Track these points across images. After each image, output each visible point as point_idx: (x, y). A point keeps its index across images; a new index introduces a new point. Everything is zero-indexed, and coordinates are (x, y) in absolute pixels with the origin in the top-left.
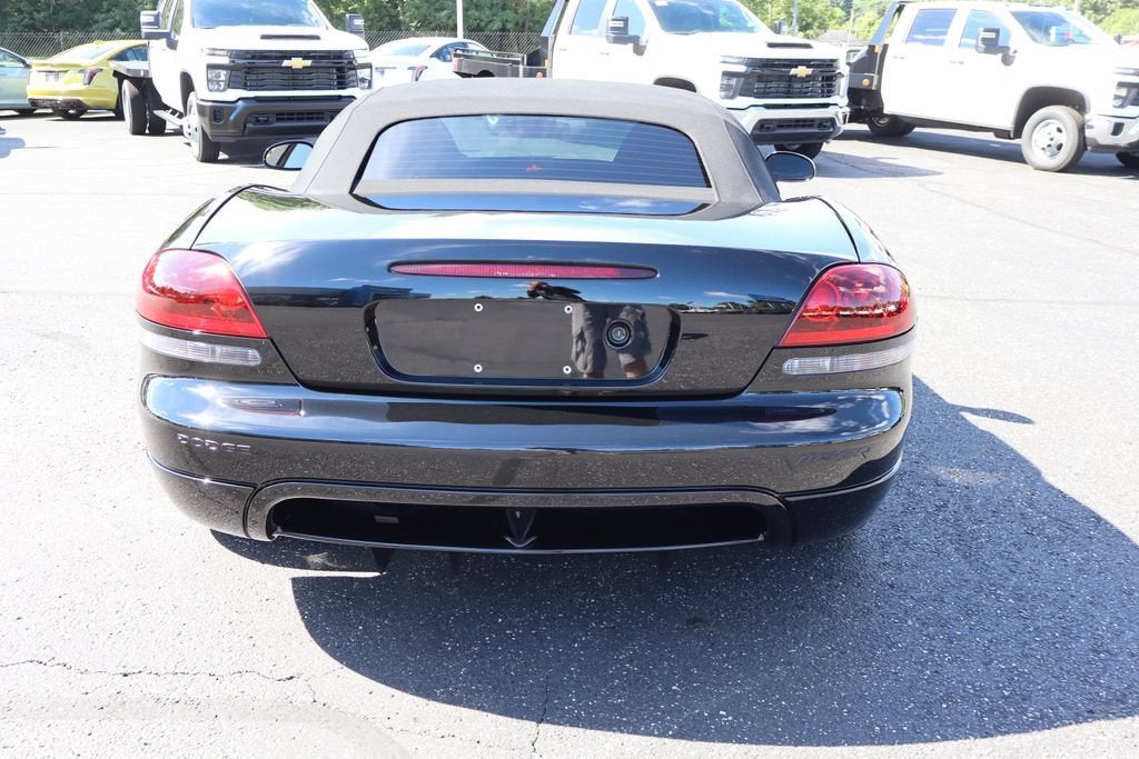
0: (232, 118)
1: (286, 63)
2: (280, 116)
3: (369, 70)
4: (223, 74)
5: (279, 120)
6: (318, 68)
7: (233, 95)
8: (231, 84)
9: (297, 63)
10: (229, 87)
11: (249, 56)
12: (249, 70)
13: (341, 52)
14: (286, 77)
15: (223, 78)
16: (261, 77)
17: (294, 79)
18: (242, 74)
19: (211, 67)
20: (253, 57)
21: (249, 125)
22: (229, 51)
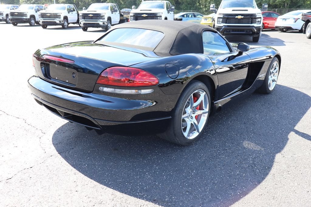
0: (221, 30)
1: (236, 17)
2: (233, 30)
3: (260, 19)
4: (221, 20)
5: (233, 31)
6: (245, 18)
7: (222, 25)
8: (223, 22)
9: (239, 17)
10: (222, 23)
11: (228, 15)
12: (227, 19)
13: (252, 14)
14: (236, 20)
15: (221, 21)
16: (230, 20)
17: (239, 21)
18: (225, 20)
19: (219, 18)
20: (229, 16)
21: (225, 32)
22: (223, 14)
